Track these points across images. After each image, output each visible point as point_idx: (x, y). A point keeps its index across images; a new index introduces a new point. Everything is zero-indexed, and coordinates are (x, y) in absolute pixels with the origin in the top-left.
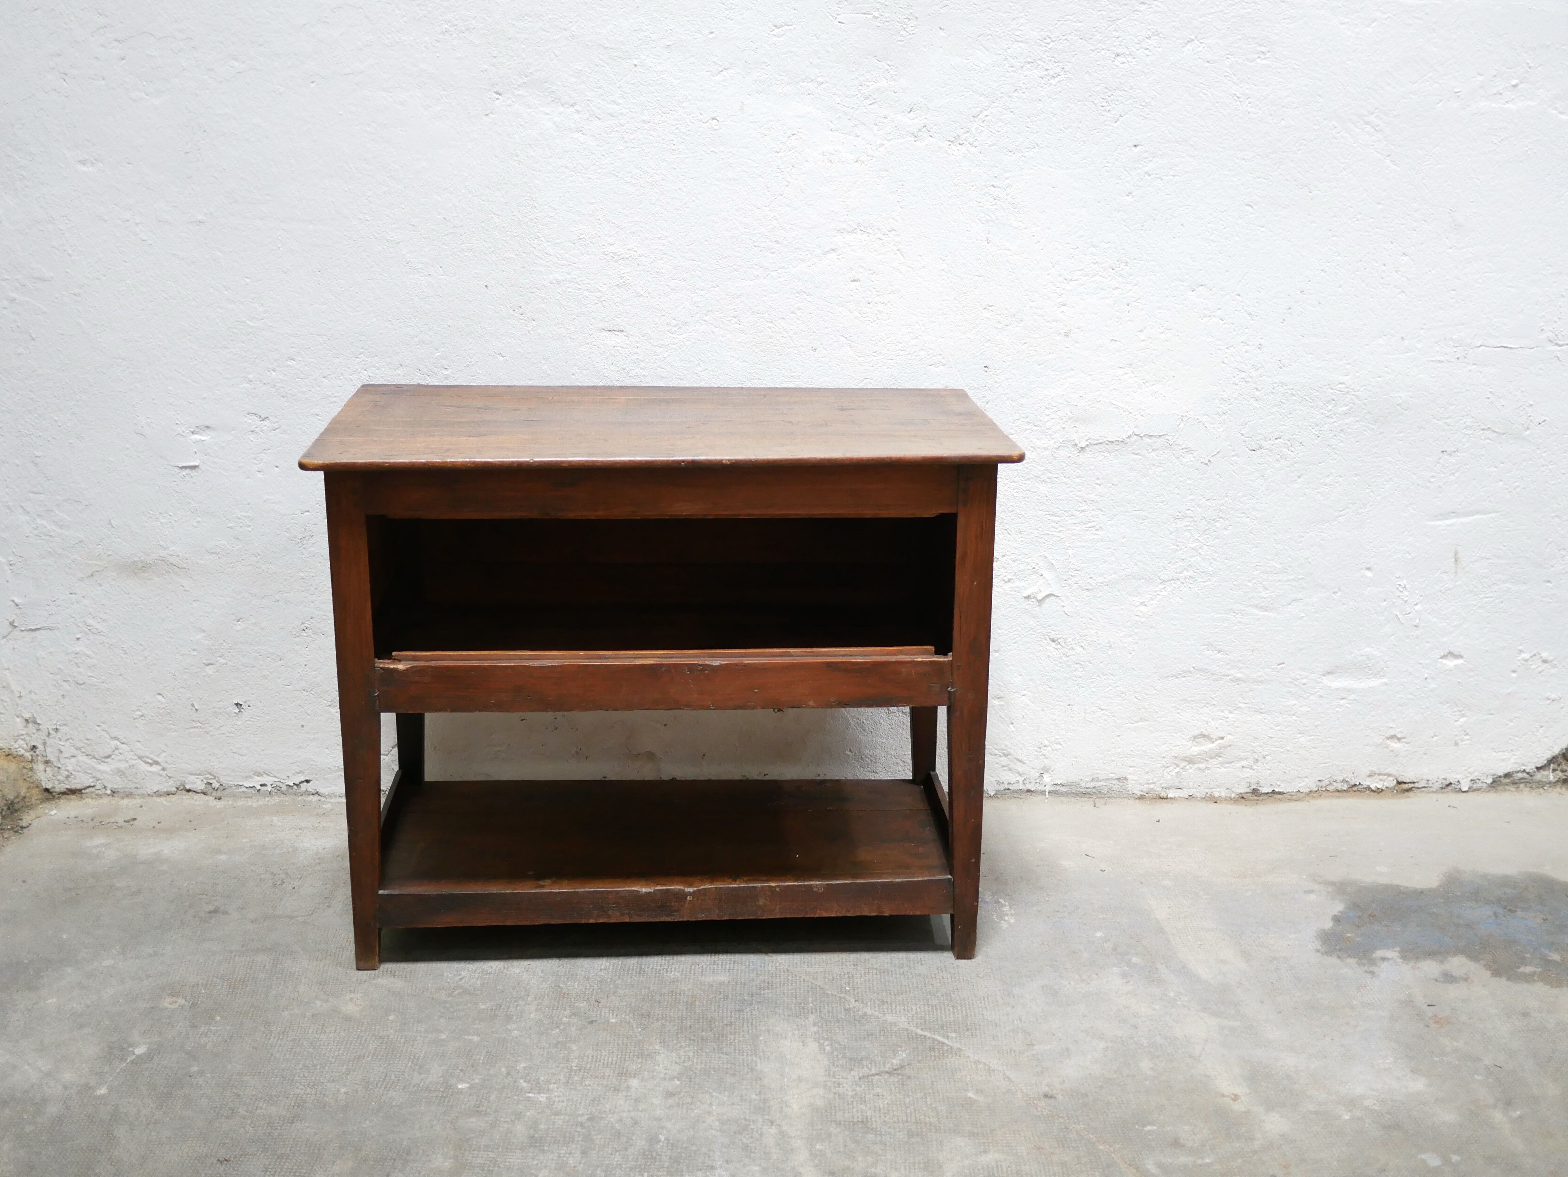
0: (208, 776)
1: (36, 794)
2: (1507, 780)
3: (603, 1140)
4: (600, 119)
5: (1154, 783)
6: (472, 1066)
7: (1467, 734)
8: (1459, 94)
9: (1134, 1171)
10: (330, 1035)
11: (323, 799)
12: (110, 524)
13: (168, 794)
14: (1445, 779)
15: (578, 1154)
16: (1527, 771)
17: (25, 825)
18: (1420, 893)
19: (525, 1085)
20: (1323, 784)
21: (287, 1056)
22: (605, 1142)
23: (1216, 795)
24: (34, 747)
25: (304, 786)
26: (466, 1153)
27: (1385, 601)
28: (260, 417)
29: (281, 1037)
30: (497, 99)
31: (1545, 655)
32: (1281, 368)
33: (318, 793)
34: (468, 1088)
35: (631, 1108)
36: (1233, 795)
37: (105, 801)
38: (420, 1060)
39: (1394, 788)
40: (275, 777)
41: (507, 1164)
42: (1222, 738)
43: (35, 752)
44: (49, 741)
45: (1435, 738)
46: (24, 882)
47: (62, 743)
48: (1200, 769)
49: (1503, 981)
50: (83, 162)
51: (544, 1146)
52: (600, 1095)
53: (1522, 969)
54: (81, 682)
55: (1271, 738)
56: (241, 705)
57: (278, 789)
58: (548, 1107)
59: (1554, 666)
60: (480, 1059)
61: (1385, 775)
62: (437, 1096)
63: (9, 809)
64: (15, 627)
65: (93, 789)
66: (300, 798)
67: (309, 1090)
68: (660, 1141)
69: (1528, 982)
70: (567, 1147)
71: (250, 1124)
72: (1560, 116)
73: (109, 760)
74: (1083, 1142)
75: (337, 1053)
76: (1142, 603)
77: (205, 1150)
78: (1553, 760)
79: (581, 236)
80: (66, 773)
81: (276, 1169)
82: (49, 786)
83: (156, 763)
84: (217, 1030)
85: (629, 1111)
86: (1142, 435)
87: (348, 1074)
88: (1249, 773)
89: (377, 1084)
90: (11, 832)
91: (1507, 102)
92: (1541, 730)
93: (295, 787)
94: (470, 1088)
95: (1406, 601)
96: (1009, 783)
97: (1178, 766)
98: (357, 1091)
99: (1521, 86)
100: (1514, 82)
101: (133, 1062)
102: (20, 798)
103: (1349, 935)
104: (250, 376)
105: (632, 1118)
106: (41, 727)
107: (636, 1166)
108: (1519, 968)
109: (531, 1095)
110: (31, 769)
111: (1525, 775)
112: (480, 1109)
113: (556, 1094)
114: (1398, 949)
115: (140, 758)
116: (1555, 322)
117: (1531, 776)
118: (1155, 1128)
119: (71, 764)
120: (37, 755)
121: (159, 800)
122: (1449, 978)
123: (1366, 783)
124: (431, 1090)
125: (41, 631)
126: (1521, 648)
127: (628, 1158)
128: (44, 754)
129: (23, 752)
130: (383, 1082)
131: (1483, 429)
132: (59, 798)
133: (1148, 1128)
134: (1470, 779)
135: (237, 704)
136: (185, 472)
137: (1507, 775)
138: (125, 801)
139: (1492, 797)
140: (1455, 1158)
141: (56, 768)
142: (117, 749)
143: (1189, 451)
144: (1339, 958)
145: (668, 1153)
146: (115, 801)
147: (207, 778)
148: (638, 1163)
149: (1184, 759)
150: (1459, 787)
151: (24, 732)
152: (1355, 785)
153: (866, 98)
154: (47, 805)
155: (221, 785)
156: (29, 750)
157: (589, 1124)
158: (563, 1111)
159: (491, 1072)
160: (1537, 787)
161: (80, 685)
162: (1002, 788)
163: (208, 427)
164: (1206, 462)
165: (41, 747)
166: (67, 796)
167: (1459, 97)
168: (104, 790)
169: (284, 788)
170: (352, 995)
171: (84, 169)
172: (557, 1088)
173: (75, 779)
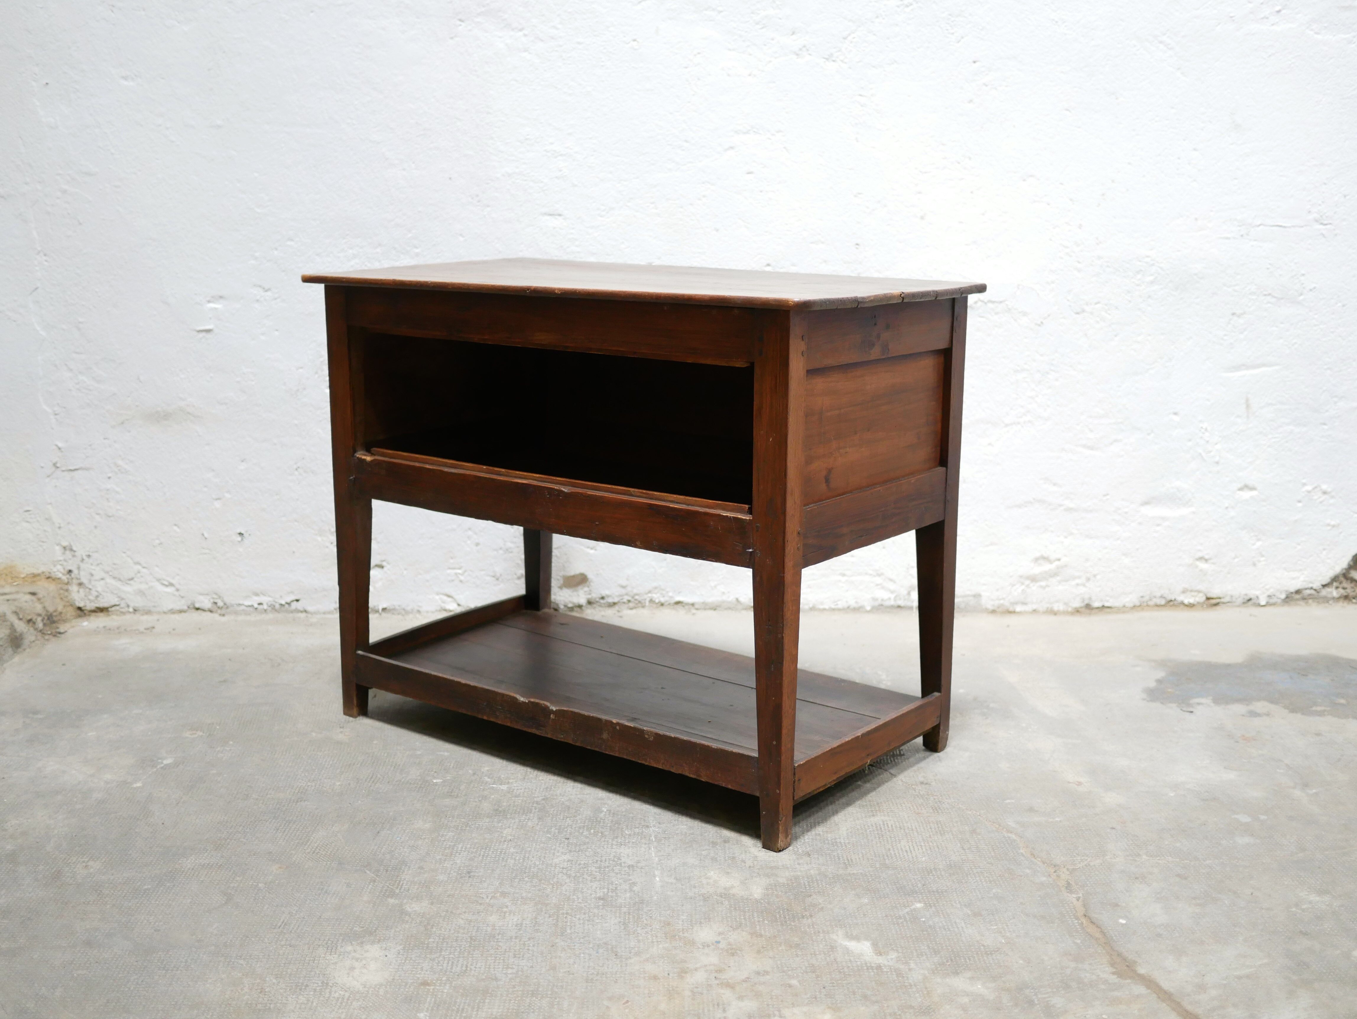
0: (215, 596)
1: (71, 612)
2: (1297, 596)
3: (555, 811)
4: (542, 41)
5: (1003, 599)
6: (445, 769)
7: (1263, 556)
8: (1234, 18)
9: (997, 826)
10: (325, 752)
11: (309, 615)
12: (138, 379)
13: (181, 611)
14: (1246, 595)
15: (535, 820)
16: (1314, 588)
17: (62, 631)
18: (1228, 666)
19: (489, 780)
20: (1145, 599)
21: (290, 764)
22: (557, 812)
23: (1055, 608)
24: (70, 571)
25: (294, 605)
26: (443, 819)
27: (1190, 440)
28: (264, 289)
29: (284, 753)
30: (460, 25)
31: (1324, 487)
32: (1097, 244)
33: (306, 611)
34: (442, 782)
35: (578, 793)
36: (1070, 609)
37: (128, 617)
38: (401, 766)
39: (1204, 603)
40: (269, 596)
41: (477, 825)
42: (1059, 560)
43: (70, 575)
44: (83, 566)
45: (1236, 560)
46: (64, 665)
47: (93, 567)
48: (1041, 587)
49: (1299, 716)
50: (125, 78)
51: (506, 815)
52: (552, 785)
53: (1314, 708)
54: (110, 514)
55: (1100, 559)
56: (243, 534)
57: (273, 607)
58: (509, 792)
59: (1333, 497)
60: (450, 765)
61: (1196, 591)
62: (416, 787)
63: (48, 619)
64: (58, 467)
65: (117, 608)
66: (291, 615)
67: (309, 784)
68: (603, 811)
69: (1319, 715)
70: (526, 815)
71: (262, 803)
72: (1316, 36)
73: (132, 582)
74: (954, 809)
75: (331, 762)
76: (990, 444)
77: (226, 818)
78: (1335, 579)
79: (528, 137)
80: (96, 594)
81: (286, 829)
82: (81, 605)
83: (171, 585)
84: (231, 750)
85: (576, 795)
86: (986, 301)
87: (342, 774)
88: (1082, 590)
89: (366, 780)
90: (51, 636)
91: (1273, 25)
92: (1324, 552)
93: (287, 606)
94: (444, 782)
95: (1208, 442)
96: (882, 600)
97: (1023, 584)
98: (349, 784)
99: (1283, 12)
100: (1278, 8)
101: (162, 768)
102: (58, 613)
103: (1169, 690)
104: (257, 254)
105: (579, 798)
106: (76, 554)
107: (584, 826)
108: (1311, 707)
109: (494, 786)
110: (67, 590)
111: (1312, 592)
112: (452, 794)
113: (515, 785)
114: (1211, 698)
115: (158, 580)
116: (1320, 205)
117: (1318, 592)
118: (1013, 801)
119: (100, 586)
120: (72, 579)
121: (173, 616)
122: (1253, 714)
123: (1181, 598)
124: (411, 783)
125: (79, 472)
126: (1304, 481)
127: (577, 821)
128: (78, 577)
129: (60, 575)
130: (371, 778)
131: (1265, 295)
132: (89, 615)
133: (1008, 801)
134: (1266, 595)
135: (241, 534)
136: (201, 335)
137: (1298, 592)
138: (145, 617)
139: (1286, 609)
140: (1263, 817)
141: (87, 590)
142: (139, 572)
143: (1025, 314)
144: (1162, 703)
145: (610, 818)
146: (137, 617)
147: (213, 598)
148: (586, 824)
149: (1028, 578)
150: (1257, 602)
151: (62, 558)
152: (1171, 601)
153: (757, 24)
154: (79, 620)
155: (225, 604)
156: (66, 573)
157: (543, 802)
158: (521, 795)
159: (460, 773)
160: (1324, 602)
161: (109, 517)
162: (876, 604)
163: (221, 297)
164: (1039, 323)
165: (75, 571)
166: (96, 614)
167: (1233, 20)
168: (126, 609)
169: (277, 606)
170: (342, 730)
171: (125, 83)
172: (516, 782)
173: (103, 598)
